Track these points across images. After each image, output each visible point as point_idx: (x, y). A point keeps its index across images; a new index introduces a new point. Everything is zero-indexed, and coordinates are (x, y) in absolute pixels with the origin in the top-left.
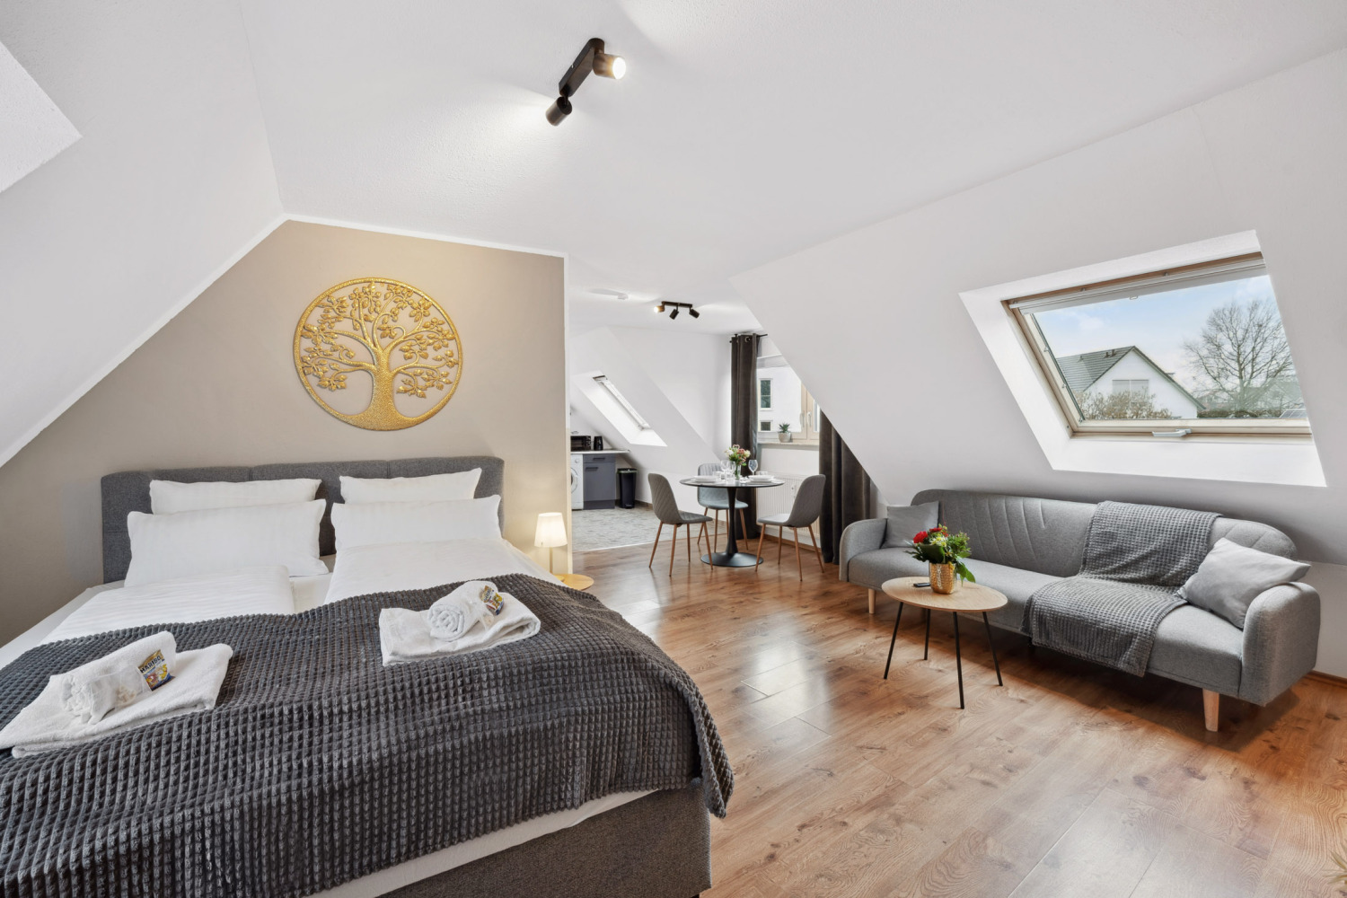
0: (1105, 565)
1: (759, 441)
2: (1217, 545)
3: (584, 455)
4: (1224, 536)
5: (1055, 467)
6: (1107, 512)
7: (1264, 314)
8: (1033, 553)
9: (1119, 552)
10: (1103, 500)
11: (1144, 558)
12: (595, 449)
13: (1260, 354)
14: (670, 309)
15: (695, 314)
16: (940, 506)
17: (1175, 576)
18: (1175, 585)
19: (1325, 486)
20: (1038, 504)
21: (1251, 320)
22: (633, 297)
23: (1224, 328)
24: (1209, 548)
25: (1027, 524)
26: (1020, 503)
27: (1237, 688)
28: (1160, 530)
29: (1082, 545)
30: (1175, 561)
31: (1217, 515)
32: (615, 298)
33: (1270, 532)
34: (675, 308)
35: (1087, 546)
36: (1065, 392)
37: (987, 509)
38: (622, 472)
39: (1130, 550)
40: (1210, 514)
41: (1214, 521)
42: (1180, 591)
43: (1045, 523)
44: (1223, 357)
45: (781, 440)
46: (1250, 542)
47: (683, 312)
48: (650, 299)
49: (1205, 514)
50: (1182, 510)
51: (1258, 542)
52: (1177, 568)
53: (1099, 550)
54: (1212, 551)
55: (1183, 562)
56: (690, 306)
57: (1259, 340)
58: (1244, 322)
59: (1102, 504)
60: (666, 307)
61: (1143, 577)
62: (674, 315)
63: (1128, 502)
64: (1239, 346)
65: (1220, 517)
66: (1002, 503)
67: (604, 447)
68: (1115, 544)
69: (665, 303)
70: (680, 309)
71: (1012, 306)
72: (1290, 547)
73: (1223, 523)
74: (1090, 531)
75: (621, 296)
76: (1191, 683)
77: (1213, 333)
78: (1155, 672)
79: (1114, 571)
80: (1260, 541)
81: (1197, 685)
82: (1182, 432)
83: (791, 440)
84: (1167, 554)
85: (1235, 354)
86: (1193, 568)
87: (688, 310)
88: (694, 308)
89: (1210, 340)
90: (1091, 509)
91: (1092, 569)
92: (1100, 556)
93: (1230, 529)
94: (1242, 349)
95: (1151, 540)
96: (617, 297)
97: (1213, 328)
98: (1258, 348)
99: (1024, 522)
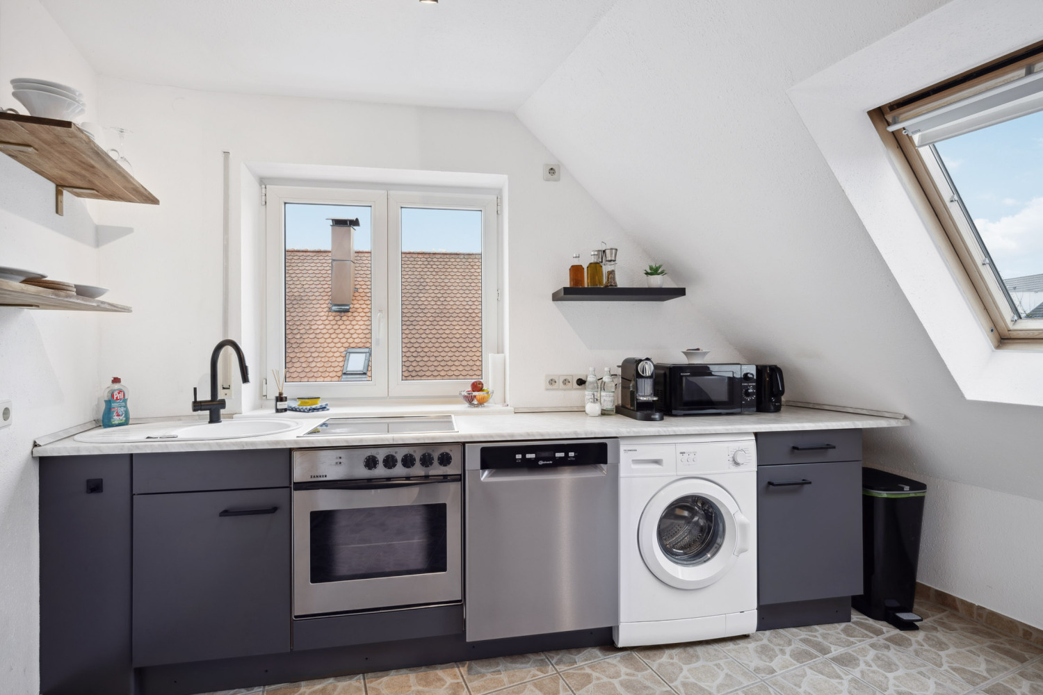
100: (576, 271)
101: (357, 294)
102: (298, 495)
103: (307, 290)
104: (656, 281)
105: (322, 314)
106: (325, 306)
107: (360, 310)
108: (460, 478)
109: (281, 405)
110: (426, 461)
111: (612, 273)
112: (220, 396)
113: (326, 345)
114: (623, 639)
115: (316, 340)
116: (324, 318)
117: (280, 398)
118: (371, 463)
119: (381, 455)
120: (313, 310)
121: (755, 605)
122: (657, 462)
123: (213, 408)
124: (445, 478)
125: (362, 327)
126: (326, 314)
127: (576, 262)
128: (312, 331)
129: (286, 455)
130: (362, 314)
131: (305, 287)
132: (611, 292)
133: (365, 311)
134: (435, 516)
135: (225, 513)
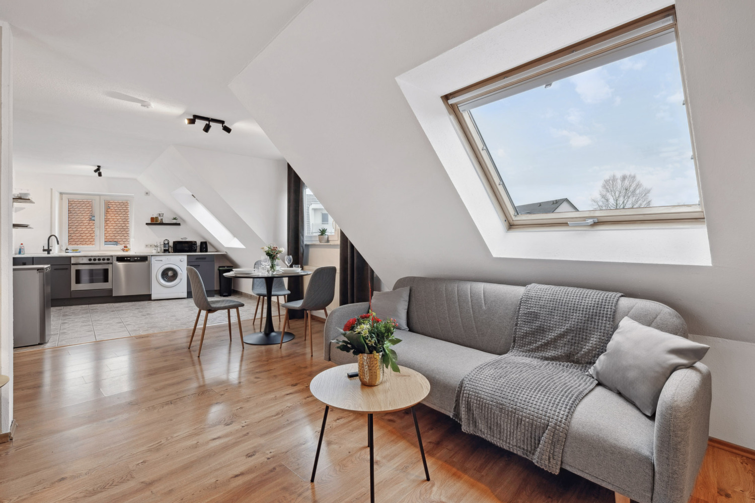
0: (530, 343)
1: (305, 243)
2: (621, 324)
3: (188, 255)
4: (627, 315)
5: (495, 254)
6: (533, 294)
7: (628, 183)
8: (476, 332)
9: (541, 330)
10: (530, 284)
11: (561, 336)
12: (201, 251)
13: (627, 205)
14: (201, 124)
15: (227, 130)
16: (411, 291)
17: (587, 354)
18: (587, 363)
19: (711, 265)
20: (481, 287)
21: (622, 186)
22: (156, 107)
23: (610, 191)
24: (615, 328)
25: (472, 306)
26: (468, 286)
27: (650, 496)
28: (575, 309)
29: (513, 324)
30: (587, 340)
31: (620, 294)
32: (138, 106)
33: (665, 310)
34: (208, 122)
35: (516, 325)
36: (501, 188)
37: (444, 292)
38: (221, 269)
39: (550, 329)
40: (614, 294)
41: (618, 300)
42: (591, 371)
43: (485, 304)
44: (610, 206)
45: (320, 241)
46: (648, 320)
47: (216, 127)
48: (177, 111)
49: (610, 294)
50: (591, 291)
51: (655, 320)
52: (588, 347)
53: (526, 329)
54: (617, 331)
55: (594, 340)
56: (222, 122)
57: (626, 197)
58: (619, 187)
59: (529, 286)
60: (197, 121)
61: (561, 355)
62: (207, 128)
63: (549, 284)
64: (617, 200)
65: (622, 296)
66: (455, 286)
67: (209, 250)
68: (538, 323)
69: (196, 117)
70: (211, 124)
71: (451, 101)
72: (682, 324)
73: (625, 302)
74: (519, 311)
75: (144, 104)
76: (604, 485)
77: (604, 193)
78: (568, 468)
79: (537, 349)
80: (658, 318)
81: (610, 487)
82: (590, 221)
83: (328, 241)
84: (579, 333)
85: (615, 204)
86: (601, 348)
87: (220, 125)
88: (226, 124)
89: (603, 197)
90: (520, 291)
91: (521, 346)
92: (526, 335)
93: (632, 308)
94: (618, 202)
95: (567, 319)
96: (140, 104)
97: (605, 190)
98: (625, 202)
99: (470, 304)
100: (152, 219)
101: (109, 210)
102: (72, 266)
103: (74, 207)
104: (174, 221)
105: (85, 222)
106: (87, 217)
107: (111, 220)
108: (112, 263)
109: (67, 251)
110: (104, 260)
111: (162, 219)
112: (50, 248)
113: (87, 240)
114: (153, 298)
115: (80, 237)
116: (87, 224)
117: (67, 249)
118: (90, 260)
119: (92, 258)
120: (79, 219)
121: (186, 291)
122: (161, 261)
123: (49, 251)
124: (108, 263)
125: (112, 230)
126: (88, 222)
127: (152, 216)
128: (78, 232)
129: (70, 258)
130: (113, 222)
131: (73, 205)
132: (162, 224)
133: (114, 220)
134: (106, 271)
135: (55, 269)
